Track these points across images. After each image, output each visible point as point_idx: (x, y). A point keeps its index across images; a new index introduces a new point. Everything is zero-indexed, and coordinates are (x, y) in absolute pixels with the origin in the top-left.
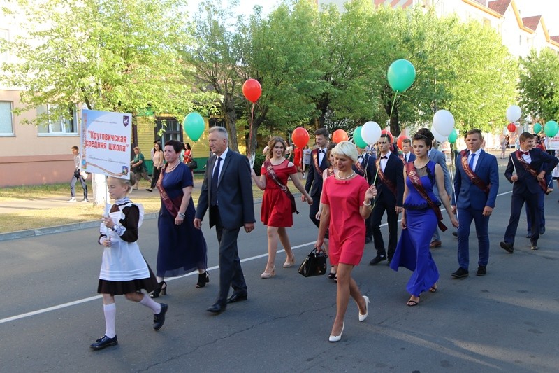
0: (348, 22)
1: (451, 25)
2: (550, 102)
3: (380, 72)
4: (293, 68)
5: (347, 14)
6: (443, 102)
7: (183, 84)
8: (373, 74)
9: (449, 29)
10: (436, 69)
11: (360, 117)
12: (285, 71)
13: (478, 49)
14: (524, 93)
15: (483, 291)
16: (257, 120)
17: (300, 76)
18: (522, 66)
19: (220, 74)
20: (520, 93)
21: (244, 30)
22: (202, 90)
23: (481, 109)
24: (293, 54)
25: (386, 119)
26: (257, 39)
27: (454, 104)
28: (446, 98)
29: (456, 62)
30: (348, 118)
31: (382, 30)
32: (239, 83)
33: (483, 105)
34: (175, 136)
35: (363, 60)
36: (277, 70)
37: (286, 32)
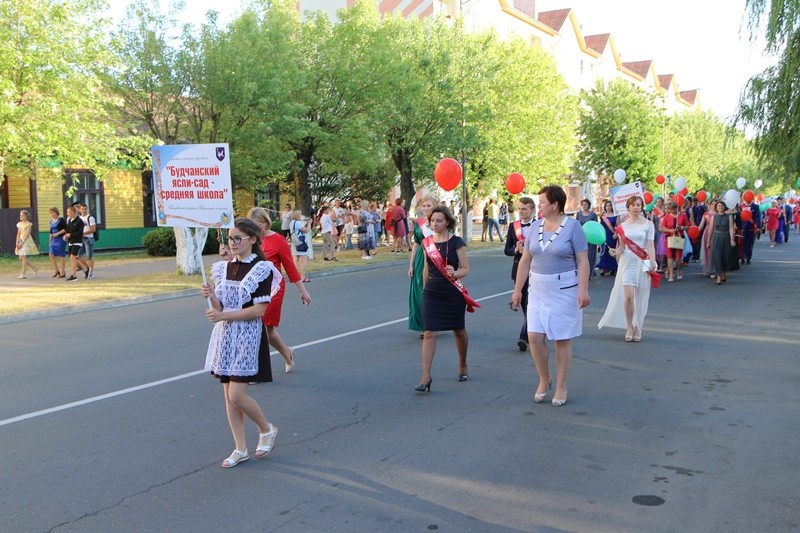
0: (342, 36)
1: (485, 43)
2: (622, 153)
3: (387, 108)
4: (265, 100)
5: (341, 25)
6: (474, 151)
7: (105, 122)
8: (378, 109)
9: (483, 49)
10: (465, 105)
11: (358, 172)
12: (253, 105)
13: (523, 79)
14: (586, 140)
15: (527, 414)
17: (274, 113)
18: (583, 102)
19: (158, 108)
20: (580, 141)
21: (192, 45)
22: (132, 133)
23: (528, 161)
24: (264, 80)
25: (395, 175)
26: (211, 59)
27: (490, 154)
28: (479, 146)
29: (493, 95)
30: (341, 172)
31: (390, 49)
32: (186, 122)
33: (529, 156)
34: (93, 196)
35: (363, 91)
36: (242, 103)
37: (253, 49)
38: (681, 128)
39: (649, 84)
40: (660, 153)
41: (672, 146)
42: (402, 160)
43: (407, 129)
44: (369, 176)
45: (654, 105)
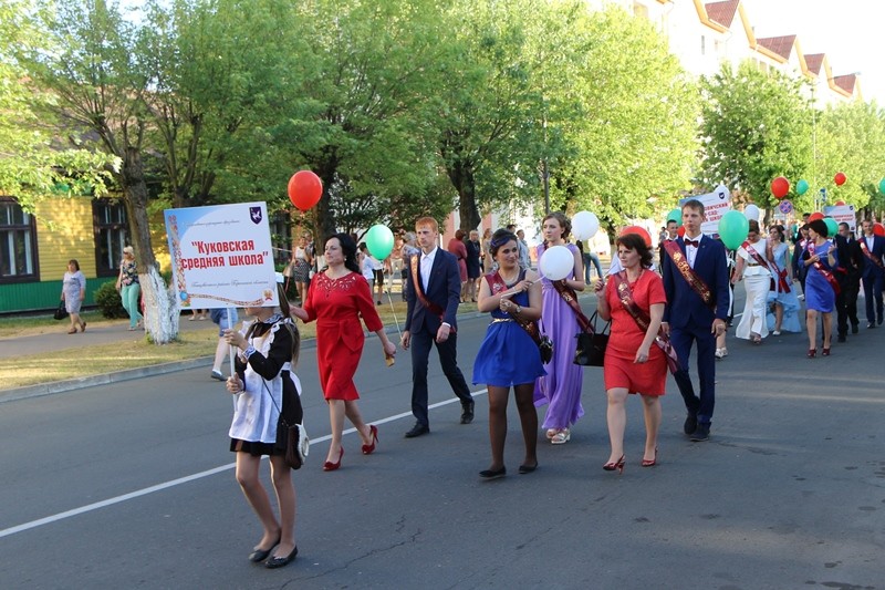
1: (571, 14)
2: (760, 161)
3: (438, 104)
4: (262, 96)
6: (560, 161)
7: (33, 128)
8: (423, 108)
9: (568, 22)
10: (545, 98)
11: (401, 193)
12: (249, 102)
13: (623, 62)
14: (712, 143)
15: (638, 520)
16: (192, 202)
17: (278, 113)
18: (705, 93)
19: (112, 108)
22: (74, 145)
23: (633, 173)
24: (263, 68)
25: (451, 196)
26: (187, 37)
27: (582, 165)
28: (566, 153)
29: (583, 85)
30: (377, 193)
31: (441, 23)
32: (155, 128)
33: (636, 166)
34: (20, 235)
35: (404, 81)
36: (231, 100)
37: (247, 23)
38: (836, 125)
39: (792, 66)
40: (810, 162)
41: (826, 150)
42: (461, 175)
43: (467, 132)
44: (416, 199)
45: (799, 95)
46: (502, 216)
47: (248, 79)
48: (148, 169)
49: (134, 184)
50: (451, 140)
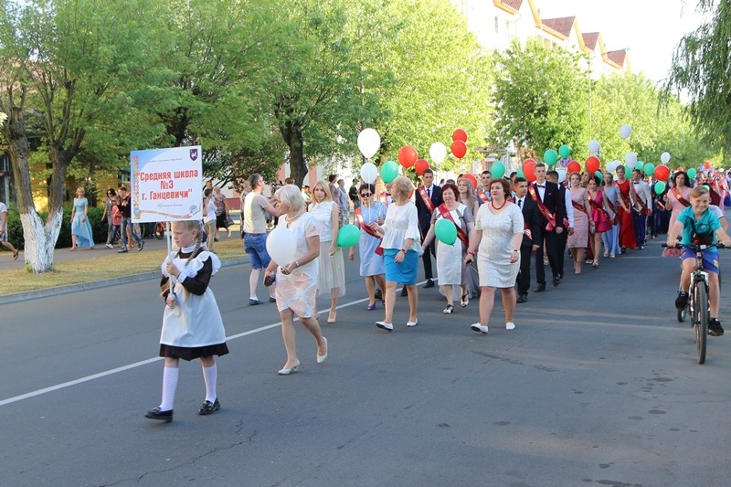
2: (543, 123)
3: (272, 73)
4: (125, 65)
6: (375, 122)
8: (260, 76)
9: (383, 5)
10: (363, 68)
11: (240, 148)
12: (114, 71)
13: (429, 38)
14: (503, 107)
15: (440, 426)
16: (66, 153)
17: (138, 80)
18: (499, 67)
23: (437, 132)
24: (125, 41)
25: (283, 151)
26: (63, 16)
27: (394, 125)
28: (380, 115)
29: (395, 58)
30: (221, 148)
32: (35, 91)
33: (439, 126)
35: (245, 53)
36: (99, 68)
37: (114, 5)
38: (609, 93)
39: (572, 43)
40: (587, 123)
41: (600, 113)
42: (291, 133)
43: (297, 98)
44: (253, 152)
45: (578, 67)
46: (326, 168)
47: (113, 51)
48: (29, 126)
49: (18, 139)
50: (284, 103)
